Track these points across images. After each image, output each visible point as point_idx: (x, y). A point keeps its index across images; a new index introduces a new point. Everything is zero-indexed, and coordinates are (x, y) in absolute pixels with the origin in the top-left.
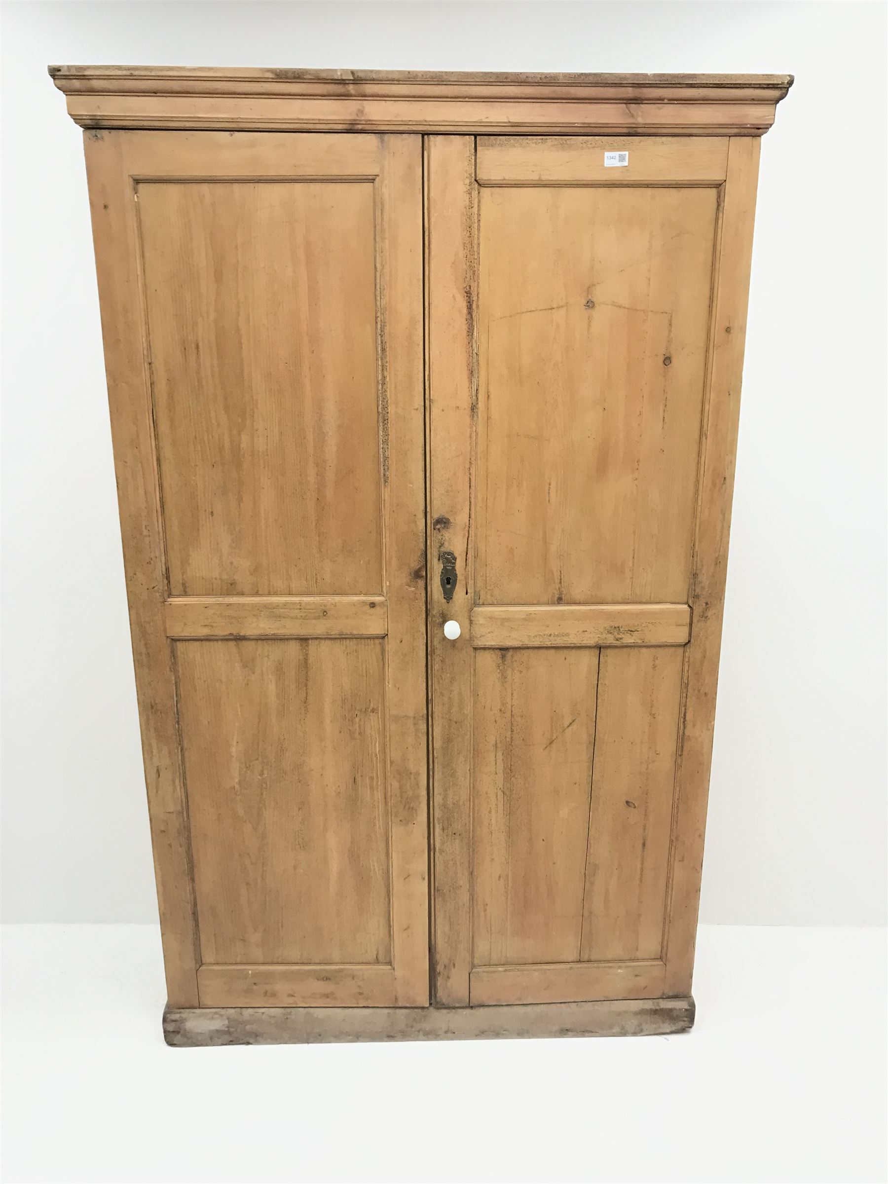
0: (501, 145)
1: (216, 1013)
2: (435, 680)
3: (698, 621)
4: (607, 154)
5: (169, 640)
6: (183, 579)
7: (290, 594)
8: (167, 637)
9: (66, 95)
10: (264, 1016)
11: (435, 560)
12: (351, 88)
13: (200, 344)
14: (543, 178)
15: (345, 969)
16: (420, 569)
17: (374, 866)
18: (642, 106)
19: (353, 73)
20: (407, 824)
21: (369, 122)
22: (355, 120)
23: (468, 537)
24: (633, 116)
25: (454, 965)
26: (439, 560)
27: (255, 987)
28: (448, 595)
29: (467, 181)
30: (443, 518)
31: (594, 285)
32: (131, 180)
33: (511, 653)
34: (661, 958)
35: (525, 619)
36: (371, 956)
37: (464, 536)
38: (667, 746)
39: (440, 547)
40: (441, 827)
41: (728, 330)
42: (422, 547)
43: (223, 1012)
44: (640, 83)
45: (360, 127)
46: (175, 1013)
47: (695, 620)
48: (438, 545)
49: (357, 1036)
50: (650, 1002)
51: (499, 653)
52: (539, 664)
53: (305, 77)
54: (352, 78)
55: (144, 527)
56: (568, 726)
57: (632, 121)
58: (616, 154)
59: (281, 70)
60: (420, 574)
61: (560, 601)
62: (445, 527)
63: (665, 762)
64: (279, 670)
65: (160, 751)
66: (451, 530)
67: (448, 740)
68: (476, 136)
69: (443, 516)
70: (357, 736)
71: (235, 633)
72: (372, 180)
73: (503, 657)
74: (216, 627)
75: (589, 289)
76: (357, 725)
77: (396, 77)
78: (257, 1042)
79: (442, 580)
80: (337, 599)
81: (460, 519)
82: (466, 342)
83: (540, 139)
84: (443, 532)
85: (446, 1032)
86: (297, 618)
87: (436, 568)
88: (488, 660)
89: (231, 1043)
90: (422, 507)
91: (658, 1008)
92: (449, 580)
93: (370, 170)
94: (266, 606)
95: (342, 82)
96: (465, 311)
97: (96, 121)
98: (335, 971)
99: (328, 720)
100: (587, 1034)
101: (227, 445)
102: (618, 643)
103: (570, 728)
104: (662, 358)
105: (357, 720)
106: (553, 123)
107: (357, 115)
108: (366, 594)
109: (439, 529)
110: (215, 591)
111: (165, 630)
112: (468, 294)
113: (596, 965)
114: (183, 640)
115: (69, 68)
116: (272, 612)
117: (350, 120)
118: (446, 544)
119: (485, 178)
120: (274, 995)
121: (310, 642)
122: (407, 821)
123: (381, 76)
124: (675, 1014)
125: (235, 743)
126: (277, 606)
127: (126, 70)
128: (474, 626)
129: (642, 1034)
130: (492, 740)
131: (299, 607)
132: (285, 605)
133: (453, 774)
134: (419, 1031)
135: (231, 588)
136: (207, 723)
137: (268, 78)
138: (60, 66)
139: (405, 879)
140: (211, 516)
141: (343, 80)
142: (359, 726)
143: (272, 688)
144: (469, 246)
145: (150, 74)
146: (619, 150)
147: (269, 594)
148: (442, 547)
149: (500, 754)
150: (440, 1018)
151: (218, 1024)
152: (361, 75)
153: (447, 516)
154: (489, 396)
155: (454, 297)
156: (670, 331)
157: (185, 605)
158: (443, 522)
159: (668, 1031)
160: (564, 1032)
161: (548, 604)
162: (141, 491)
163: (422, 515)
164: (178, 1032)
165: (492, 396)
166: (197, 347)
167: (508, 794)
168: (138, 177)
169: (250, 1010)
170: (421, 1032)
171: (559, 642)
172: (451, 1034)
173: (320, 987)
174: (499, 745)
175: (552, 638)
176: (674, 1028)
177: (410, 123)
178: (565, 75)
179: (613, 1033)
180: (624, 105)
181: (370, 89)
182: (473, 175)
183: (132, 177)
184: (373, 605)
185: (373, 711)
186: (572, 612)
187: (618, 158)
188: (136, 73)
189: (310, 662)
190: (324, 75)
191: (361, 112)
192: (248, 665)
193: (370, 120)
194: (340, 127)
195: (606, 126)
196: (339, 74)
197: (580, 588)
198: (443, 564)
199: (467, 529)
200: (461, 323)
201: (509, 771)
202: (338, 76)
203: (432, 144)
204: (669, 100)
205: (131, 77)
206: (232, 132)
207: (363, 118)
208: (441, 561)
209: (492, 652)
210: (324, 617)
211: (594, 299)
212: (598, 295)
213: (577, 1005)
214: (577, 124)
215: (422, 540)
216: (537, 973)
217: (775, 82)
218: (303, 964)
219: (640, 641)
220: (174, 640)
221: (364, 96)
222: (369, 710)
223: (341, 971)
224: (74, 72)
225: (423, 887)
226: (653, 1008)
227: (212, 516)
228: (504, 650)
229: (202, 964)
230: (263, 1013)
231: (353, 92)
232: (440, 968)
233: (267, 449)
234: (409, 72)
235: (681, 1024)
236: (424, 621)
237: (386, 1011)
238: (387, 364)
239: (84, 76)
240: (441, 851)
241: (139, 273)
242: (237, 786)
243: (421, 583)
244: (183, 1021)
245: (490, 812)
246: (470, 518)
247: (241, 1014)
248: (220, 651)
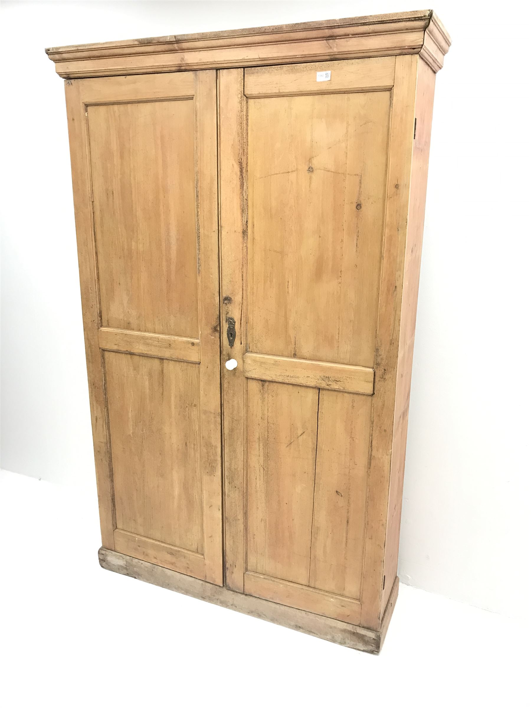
0: (257, 72)
1: (121, 556)
2: (225, 393)
3: (379, 381)
4: (318, 73)
5: (101, 350)
6: (107, 318)
7: (155, 332)
8: (100, 348)
9: (55, 63)
10: (142, 565)
11: (224, 322)
12: (176, 46)
13: (114, 192)
14: (281, 91)
15: (181, 551)
16: (217, 326)
17: (195, 496)
18: (336, 40)
19: (175, 37)
20: (210, 475)
21: (188, 65)
22: (180, 64)
23: (242, 310)
24: (331, 48)
25: (235, 566)
26: (226, 321)
27: (139, 548)
28: (231, 343)
29: (240, 96)
30: (228, 297)
31: (313, 157)
32: (83, 104)
33: (267, 384)
34: (359, 600)
35: (274, 364)
36: (194, 547)
37: (240, 309)
38: (362, 460)
39: (227, 314)
40: (228, 482)
41: (397, 186)
42: (218, 313)
43: (124, 556)
44: (332, 25)
45: (183, 68)
46: (103, 550)
47: (377, 380)
48: (226, 313)
49: (187, 592)
50: (351, 626)
51: (261, 383)
52: (284, 392)
53: (153, 42)
54: (175, 40)
55: (89, 288)
56: (300, 436)
57: (331, 51)
58: (324, 73)
59: (142, 39)
60: (217, 329)
61: (295, 356)
62: (229, 302)
63: (360, 471)
64: (150, 375)
65: (97, 409)
66: (232, 305)
67: (232, 430)
68: (244, 68)
69: (228, 296)
70: (187, 418)
71: (129, 351)
72: (191, 98)
73: (263, 385)
74: (120, 346)
75: (310, 160)
76: (187, 412)
77: (196, 37)
78: (139, 579)
79: (228, 334)
80: (176, 338)
81: (237, 298)
82: (240, 192)
83: (280, 67)
84: (228, 305)
86: (156, 346)
87: (225, 327)
88: (254, 386)
89: (127, 575)
90: (217, 290)
91: (355, 631)
92: (232, 334)
93: (190, 93)
94: (143, 338)
95: (170, 43)
96: (239, 173)
97: (68, 75)
98: (176, 551)
99: (173, 407)
100: (311, 634)
101: (126, 247)
102: (327, 387)
103: (302, 436)
104: (355, 205)
105: (187, 409)
106: (284, 57)
107: (181, 61)
108: (191, 337)
109: (226, 304)
110: (121, 326)
111: (99, 344)
112: (241, 163)
113: (317, 591)
114: (109, 351)
115: (53, 48)
116: (145, 341)
117: (178, 64)
118: (230, 313)
119: (249, 93)
120: (147, 555)
121: (165, 361)
122: (211, 473)
123: (190, 37)
124: (366, 639)
125: (130, 411)
126: (147, 338)
127: (75, 47)
128: (245, 364)
129: (346, 646)
130: (257, 435)
131: (157, 340)
132: (151, 338)
133: (234, 451)
135: (128, 326)
136: (118, 398)
137: (136, 45)
138: (49, 48)
139: (210, 507)
140: (119, 285)
141: (171, 42)
142: (188, 413)
143: (147, 383)
144: (241, 135)
145: (85, 48)
146: (325, 70)
147: (145, 331)
148: (228, 315)
149: (261, 445)
150: (228, 595)
151: (122, 563)
152: (179, 38)
153: (230, 296)
154: (253, 225)
155: (233, 165)
156: (360, 187)
157: (107, 332)
158: (228, 300)
159: (362, 649)
160: (298, 627)
161: (288, 357)
162: (89, 270)
163: (217, 294)
164: (104, 561)
165: (255, 226)
166: (113, 193)
167: (266, 469)
168: (86, 103)
169: (137, 560)
170: (218, 600)
171: (293, 381)
172: (234, 607)
173: (169, 557)
174: (261, 439)
175: (289, 378)
176: (365, 649)
177: (208, 63)
178: (287, 26)
179: (327, 638)
180: (325, 41)
181: (185, 45)
182: (243, 92)
183: (84, 103)
184: (193, 344)
185: (195, 406)
186: (301, 363)
187: (325, 76)
188: (79, 48)
189: (164, 372)
190: (161, 40)
191: (183, 59)
192: (136, 368)
194: (174, 69)
195: (315, 56)
196: (169, 38)
197: (306, 349)
198: (228, 325)
199: (241, 305)
200: (236, 182)
201: (267, 456)
202: (168, 40)
203: (221, 74)
204: (353, 35)
205: (78, 51)
206: (126, 76)
207: (184, 63)
208: (227, 323)
209: (257, 382)
210: (170, 348)
211: (313, 166)
212: (315, 163)
213: (306, 613)
214: (298, 56)
215: (218, 309)
216: (282, 586)
217: (419, 16)
218: (162, 542)
219: (341, 388)
220: (104, 350)
221: (183, 50)
222: (193, 405)
223: (179, 551)
224: (55, 51)
225: (219, 515)
226: (352, 630)
227: (120, 285)
228: (263, 381)
229: (117, 528)
230: (142, 563)
231: (177, 48)
232: (228, 565)
233: (144, 250)
234: (203, 34)
235: (370, 648)
236: (219, 357)
237: (201, 582)
238: (199, 205)
239: (59, 52)
240: (229, 496)
241: (87, 154)
242: (131, 434)
243: (217, 334)
244: (106, 555)
245: (256, 479)
246: (242, 298)
247: (132, 560)
248: (124, 359)
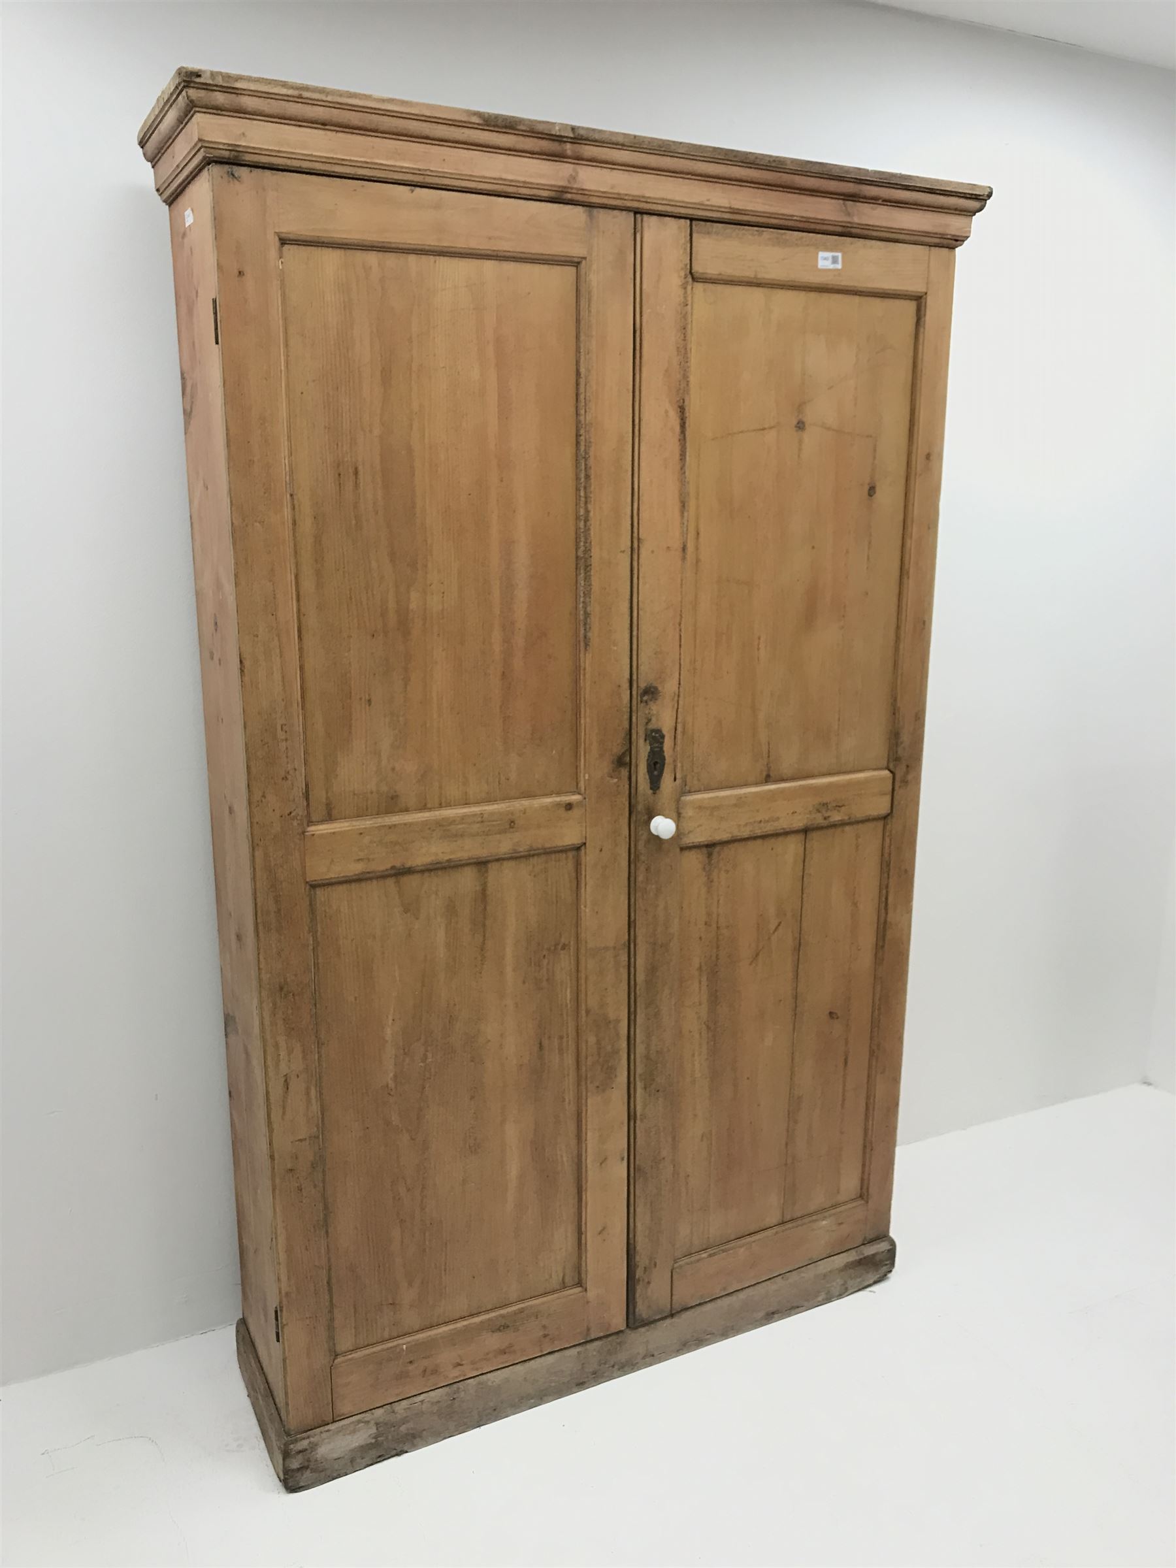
0: (717, 233)
1: (359, 1422)
2: (639, 894)
3: (900, 787)
4: (821, 254)
5: (308, 887)
6: (327, 798)
7: (467, 803)
8: (307, 882)
10: (424, 1406)
11: (641, 741)
12: (569, 148)
13: (360, 468)
14: (759, 276)
15: (527, 1307)
16: (624, 754)
17: (562, 1156)
18: (858, 204)
19: (573, 129)
20: (604, 1091)
21: (582, 192)
22: (565, 187)
23: (678, 708)
24: (848, 214)
25: (655, 1265)
26: (646, 740)
27: (411, 1367)
28: (655, 784)
29: (682, 274)
30: (650, 687)
31: (804, 403)
32: (277, 239)
33: (717, 849)
34: (861, 1196)
35: (735, 805)
36: (555, 1282)
37: (673, 707)
38: (867, 939)
39: (647, 723)
40: (643, 1086)
41: (928, 457)
42: (627, 725)
43: (367, 1416)
44: (861, 179)
45: (569, 196)
46: (301, 1440)
47: (897, 788)
48: (645, 721)
50: (853, 1252)
51: (705, 850)
52: (747, 861)
53: (519, 127)
54: (572, 135)
55: (279, 728)
56: (774, 932)
57: (848, 219)
58: (829, 255)
59: (490, 115)
60: (623, 761)
61: (768, 779)
62: (652, 698)
63: (866, 959)
64: (451, 909)
65: (290, 1051)
66: (658, 702)
67: (652, 970)
68: (692, 220)
69: (651, 684)
70: (545, 984)
71: (398, 865)
72: (576, 263)
73: (710, 855)
74: (373, 860)
75: (800, 407)
76: (545, 969)
77: (621, 140)
78: (415, 1447)
79: (649, 766)
80: (526, 803)
81: (669, 687)
82: (678, 467)
83: (757, 231)
84: (651, 704)
85: (644, 1358)
86: (478, 834)
87: (643, 750)
88: (693, 862)
89: (381, 1458)
90: (627, 676)
91: (862, 1257)
92: (656, 764)
93: (577, 251)
94: (440, 824)
95: (559, 139)
96: (678, 429)
97: (236, 154)
98: (515, 1313)
99: (509, 970)
100: (793, 1312)
101: (392, 605)
102: (825, 823)
103: (776, 933)
104: (866, 488)
105: (545, 962)
106: (772, 214)
107: (569, 181)
108: (559, 793)
109: (646, 702)
110: (369, 810)
111: (304, 873)
112: (682, 410)
113: (799, 1222)
114: (324, 885)
115: (213, 75)
116: (445, 829)
117: (560, 187)
118: (654, 719)
119: (701, 271)
120: (435, 1372)
121: (489, 865)
122: (604, 1086)
123: (605, 137)
124: (878, 1258)
125: (390, 1022)
126: (452, 822)
127: (292, 88)
128: (682, 820)
129: (847, 1294)
130: (696, 962)
131: (480, 819)
132: (463, 818)
133: (657, 1015)
134: (613, 1366)
135: (392, 804)
136: (353, 1000)
137: (474, 123)
138: (200, 70)
139: (601, 1164)
140: (367, 706)
141: (561, 136)
142: (548, 970)
143: (441, 936)
144: (683, 351)
145: (324, 99)
146: (831, 250)
147: (441, 806)
148: (649, 724)
149: (704, 979)
150: (639, 1339)
151: (362, 1437)
152: (582, 132)
153: (655, 684)
154: (698, 534)
155: (666, 412)
156: (875, 458)
157: (334, 833)
158: (651, 693)
159: (871, 1282)
160: (771, 1316)
161: (756, 784)
162: (277, 676)
163: (627, 685)
164: (307, 1468)
165: (702, 534)
166: (356, 473)
167: (713, 1028)
168: (285, 236)
169: (404, 1403)
170: (616, 1366)
171: (769, 828)
172: (651, 1357)
173: (493, 1341)
174: (704, 968)
175: (762, 824)
176: (876, 1278)
177: (626, 198)
178: (794, 161)
179: (819, 1302)
180: (841, 202)
181: (589, 151)
182: (688, 267)
183: (279, 236)
184: (569, 806)
185: (563, 948)
186: (783, 791)
187: (830, 260)
188: (306, 94)
189: (488, 893)
190: (540, 128)
191: (573, 178)
192: (410, 908)
193: (583, 190)
194: (545, 194)
195: (823, 222)
196: (557, 128)
197: (788, 760)
198: (650, 745)
199: (676, 698)
200: (673, 446)
201: (714, 999)
202: (556, 131)
203: (645, 224)
204: (885, 200)
205: (299, 99)
206: (413, 188)
207: (575, 186)
208: (648, 742)
209: (699, 851)
210: (511, 830)
211: (804, 419)
212: (809, 417)
213: (783, 1278)
214: (795, 217)
215: (626, 716)
216: (742, 1250)
217: (977, 193)
218: (472, 1315)
219: (846, 818)
220: (314, 886)
221: (579, 159)
222: (560, 947)
223: (521, 1311)
224: (219, 81)
225: (620, 1171)
226: (857, 1258)
227: (370, 705)
228: (710, 846)
229: (336, 1355)
230: (422, 1401)
231: (569, 152)
232: (639, 1273)
233: (443, 610)
234: (635, 136)
235: (885, 1269)
236: (626, 820)
237: (574, 1351)
238: (591, 495)
239: (233, 88)
240: (644, 1116)
241: (283, 368)
242: (392, 1084)
243: (624, 772)
244: (314, 1447)
245: (693, 1055)
246: (679, 684)
247: (393, 1412)
248: (374, 894)
